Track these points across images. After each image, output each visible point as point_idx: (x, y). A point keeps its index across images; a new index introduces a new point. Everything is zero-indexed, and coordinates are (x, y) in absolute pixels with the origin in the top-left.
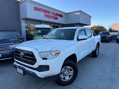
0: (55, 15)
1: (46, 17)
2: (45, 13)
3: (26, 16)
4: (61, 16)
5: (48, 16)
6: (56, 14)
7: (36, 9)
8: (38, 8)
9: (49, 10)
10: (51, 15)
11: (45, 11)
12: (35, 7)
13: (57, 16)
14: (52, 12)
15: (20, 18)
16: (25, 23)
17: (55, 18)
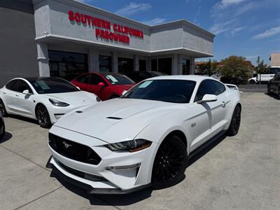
0: (123, 32)
2: (97, 28)
4: (138, 34)
6: (125, 28)
7: (72, 16)
9: (106, 19)
11: (96, 22)
12: (70, 13)
13: (129, 36)
14: (115, 25)
15: (36, 39)
16: (49, 50)
17: (122, 39)
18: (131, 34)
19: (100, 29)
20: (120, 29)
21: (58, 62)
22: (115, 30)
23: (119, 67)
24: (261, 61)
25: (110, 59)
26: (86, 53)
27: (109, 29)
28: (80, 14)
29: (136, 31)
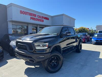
1: (32, 19)
2: (31, 16)
3: (11, 19)
4: (47, 19)
5: (34, 19)
6: (42, 17)
7: (21, 12)
8: (23, 11)
9: (35, 13)
11: (31, 14)
12: (21, 11)
13: (43, 19)
14: (38, 15)
15: (7, 21)
16: (12, 25)
17: (41, 21)
18: (44, 19)
19: (32, 17)
20: (40, 17)
21: (16, 29)
22: (38, 17)
26: (27, 25)
27: (36, 17)
28: (25, 11)
29: (46, 18)
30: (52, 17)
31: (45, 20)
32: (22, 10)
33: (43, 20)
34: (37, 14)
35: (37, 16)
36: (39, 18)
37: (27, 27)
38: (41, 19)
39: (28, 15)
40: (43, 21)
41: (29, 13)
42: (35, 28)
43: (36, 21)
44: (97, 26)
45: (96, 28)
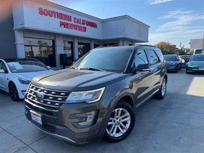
1: (63, 26)
2: (61, 20)
3: (22, 25)
4: (93, 25)
6: (84, 21)
7: (42, 12)
8: (46, 10)
9: (68, 14)
10: (73, 22)
11: (60, 16)
12: (40, 10)
13: (85, 26)
14: (75, 18)
15: (14, 28)
16: (24, 37)
17: (80, 29)
18: (87, 25)
19: (64, 21)
20: (78, 21)
21: (31, 46)
23: (79, 49)
24: (182, 46)
25: (72, 43)
26: (54, 39)
27: (71, 21)
28: (48, 10)
29: (91, 23)
30: (103, 21)
31: (88, 27)
32: (44, 7)
33: (85, 28)
34: (73, 16)
35: (72, 19)
36: (78, 24)
37: (54, 42)
38: (81, 25)
39: (55, 17)
40: (85, 30)
41: (57, 13)
42: (70, 44)
43: (71, 29)
44: (191, 40)
45: (190, 45)
